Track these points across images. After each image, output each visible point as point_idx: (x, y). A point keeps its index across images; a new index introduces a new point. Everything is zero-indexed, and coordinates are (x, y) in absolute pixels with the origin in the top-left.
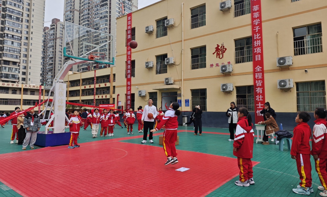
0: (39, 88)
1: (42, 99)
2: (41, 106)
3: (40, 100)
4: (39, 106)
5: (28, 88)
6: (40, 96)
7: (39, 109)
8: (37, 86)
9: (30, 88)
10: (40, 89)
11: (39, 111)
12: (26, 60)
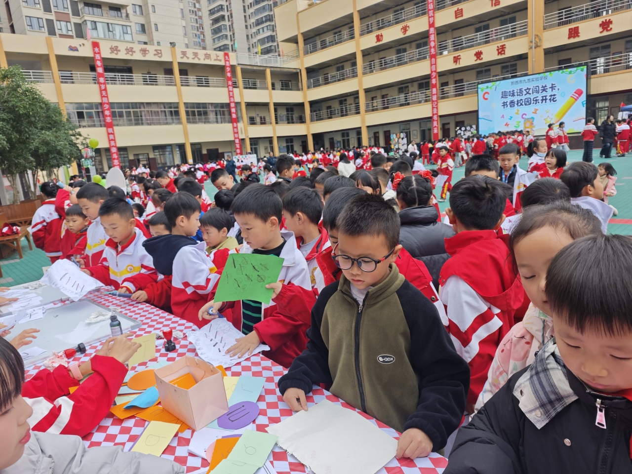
0: (222, 63)
1: (237, 99)
2: (240, 125)
3: (232, 105)
4: (235, 124)
5: (191, 61)
6: (231, 88)
7: (235, 133)
8: (218, 56)
9: (196, 61)
10: (227, 63)
11: (237, 141)
12: (140, 6)
